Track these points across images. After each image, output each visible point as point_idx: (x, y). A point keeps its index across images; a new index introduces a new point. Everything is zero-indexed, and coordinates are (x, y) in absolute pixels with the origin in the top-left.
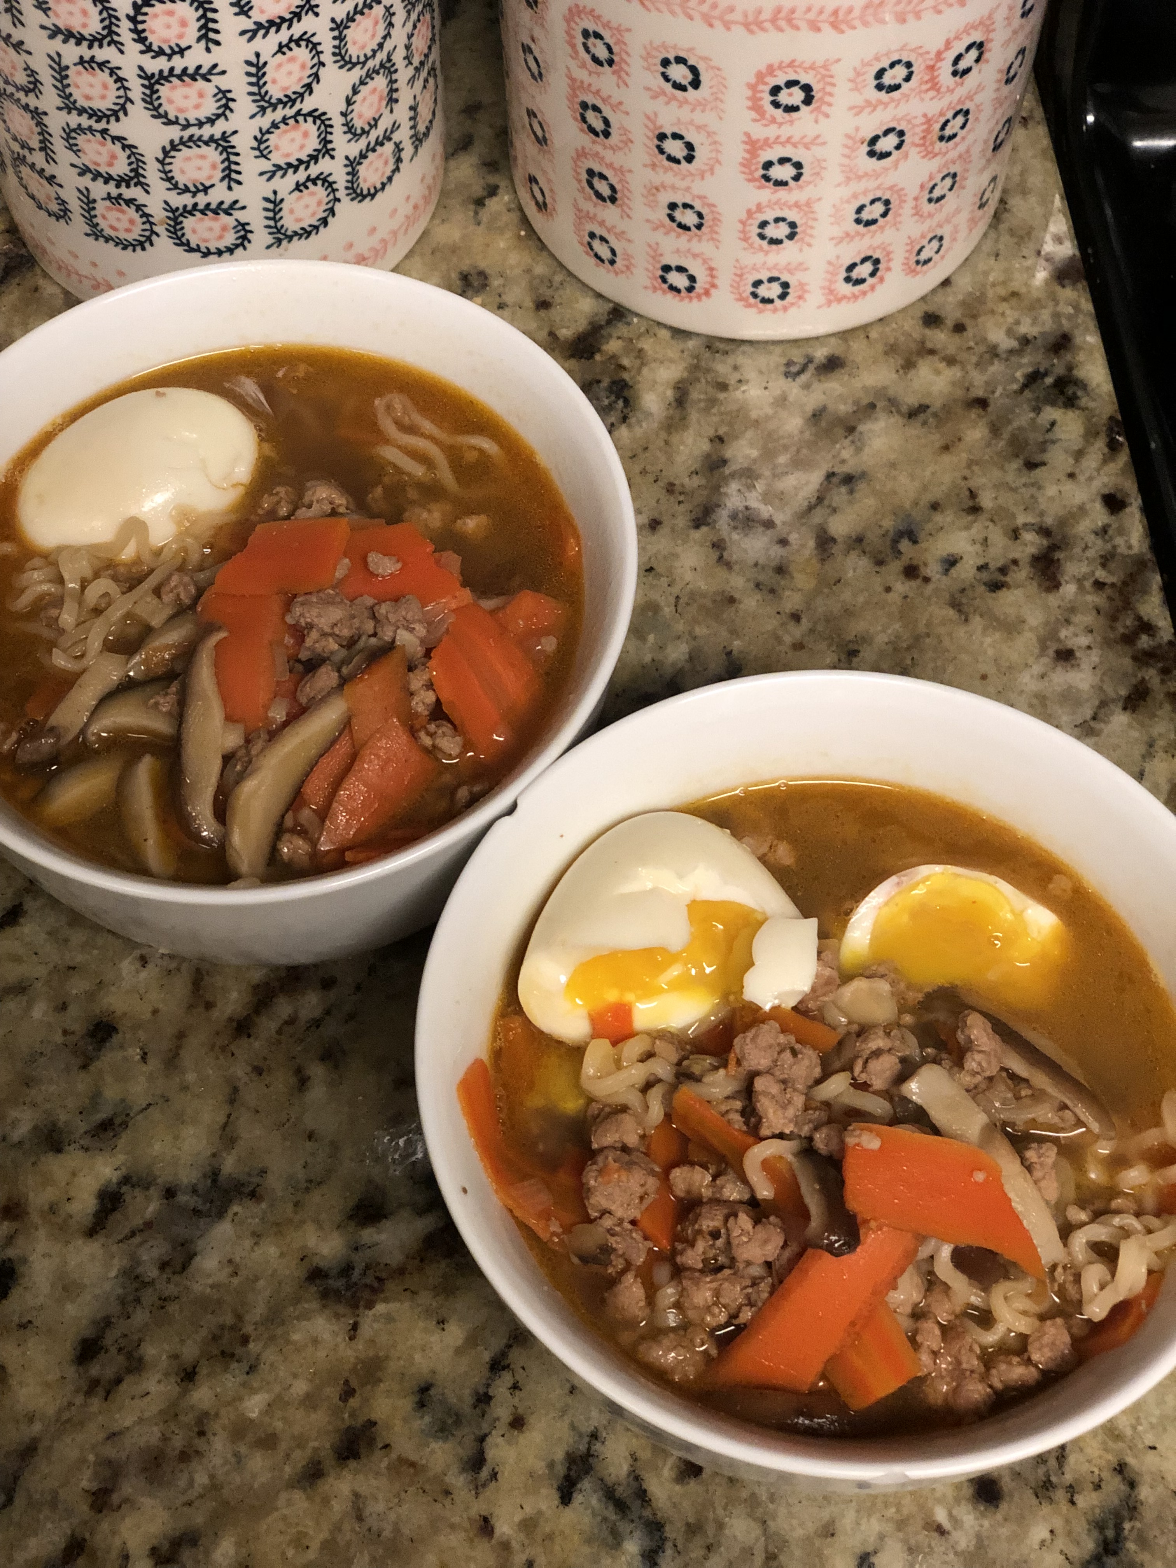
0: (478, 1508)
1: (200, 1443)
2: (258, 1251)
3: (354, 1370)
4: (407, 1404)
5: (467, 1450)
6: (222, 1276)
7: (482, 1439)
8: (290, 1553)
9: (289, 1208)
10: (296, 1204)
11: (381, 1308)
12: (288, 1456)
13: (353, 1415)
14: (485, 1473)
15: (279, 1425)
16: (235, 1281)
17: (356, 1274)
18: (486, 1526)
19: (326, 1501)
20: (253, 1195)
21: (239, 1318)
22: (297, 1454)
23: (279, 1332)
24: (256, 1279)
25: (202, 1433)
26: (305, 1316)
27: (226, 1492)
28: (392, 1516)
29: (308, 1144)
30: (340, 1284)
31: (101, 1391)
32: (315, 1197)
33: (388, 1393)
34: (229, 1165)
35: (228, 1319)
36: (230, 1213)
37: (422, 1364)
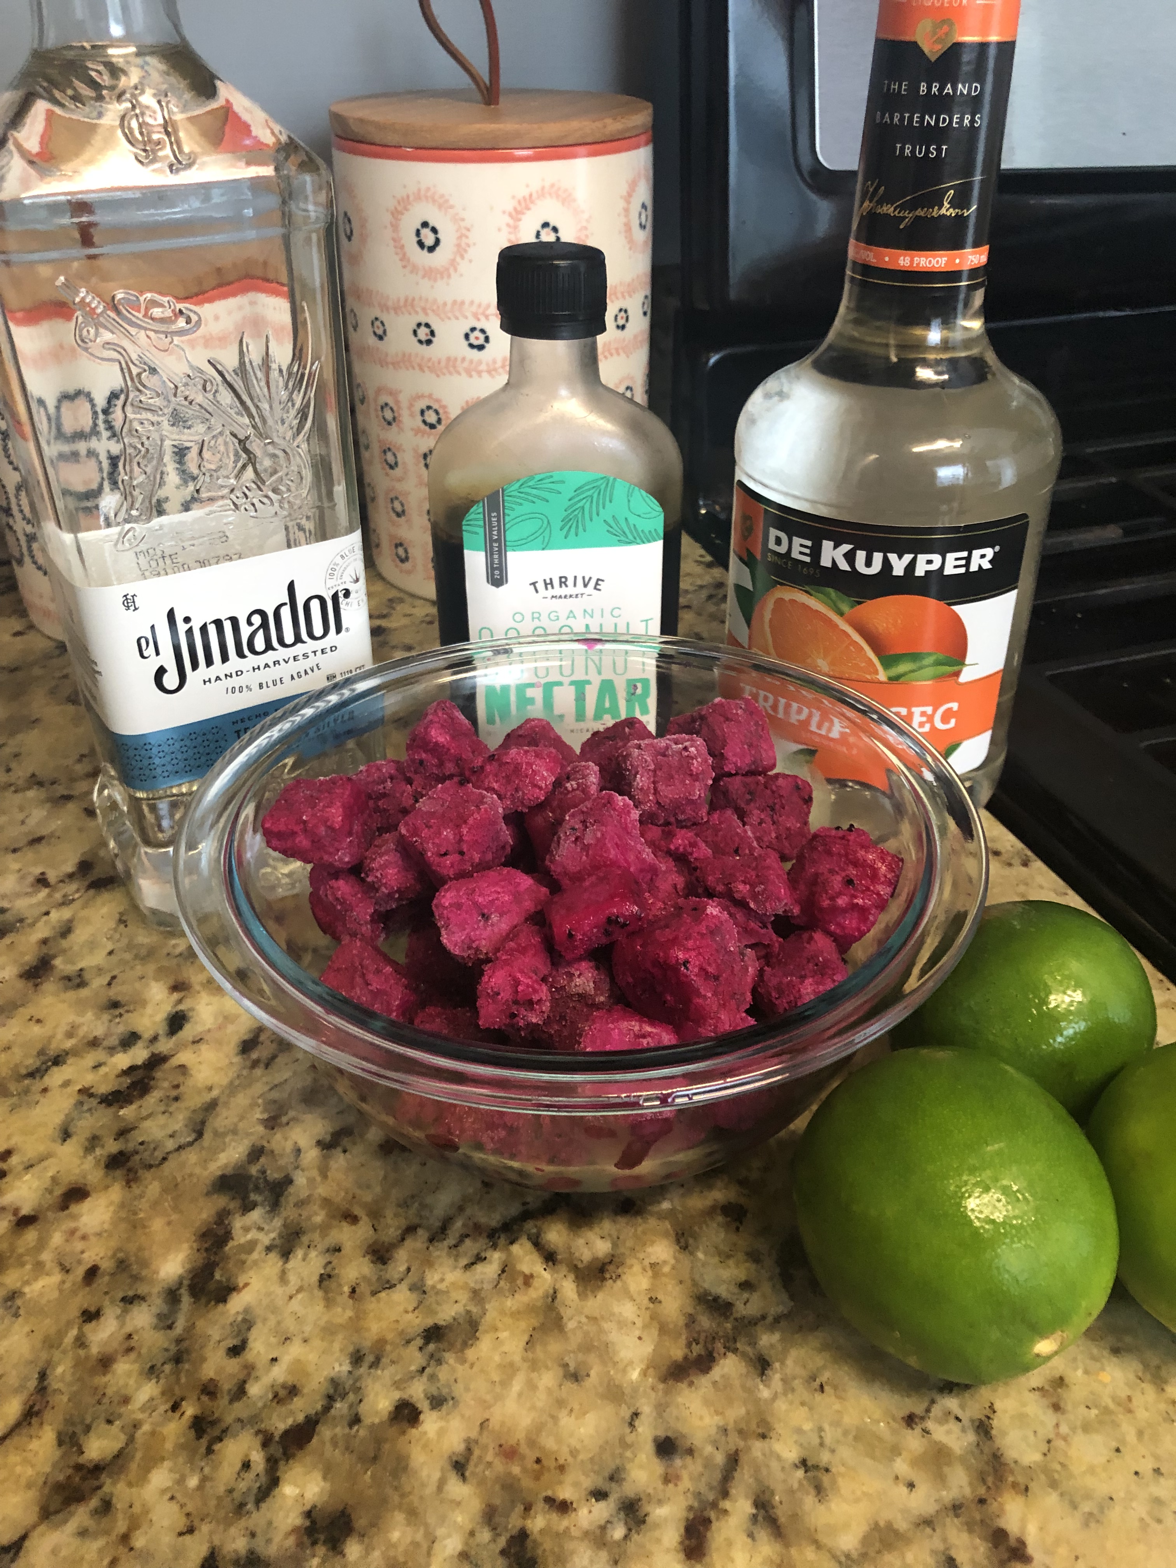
31: (262, 1065)
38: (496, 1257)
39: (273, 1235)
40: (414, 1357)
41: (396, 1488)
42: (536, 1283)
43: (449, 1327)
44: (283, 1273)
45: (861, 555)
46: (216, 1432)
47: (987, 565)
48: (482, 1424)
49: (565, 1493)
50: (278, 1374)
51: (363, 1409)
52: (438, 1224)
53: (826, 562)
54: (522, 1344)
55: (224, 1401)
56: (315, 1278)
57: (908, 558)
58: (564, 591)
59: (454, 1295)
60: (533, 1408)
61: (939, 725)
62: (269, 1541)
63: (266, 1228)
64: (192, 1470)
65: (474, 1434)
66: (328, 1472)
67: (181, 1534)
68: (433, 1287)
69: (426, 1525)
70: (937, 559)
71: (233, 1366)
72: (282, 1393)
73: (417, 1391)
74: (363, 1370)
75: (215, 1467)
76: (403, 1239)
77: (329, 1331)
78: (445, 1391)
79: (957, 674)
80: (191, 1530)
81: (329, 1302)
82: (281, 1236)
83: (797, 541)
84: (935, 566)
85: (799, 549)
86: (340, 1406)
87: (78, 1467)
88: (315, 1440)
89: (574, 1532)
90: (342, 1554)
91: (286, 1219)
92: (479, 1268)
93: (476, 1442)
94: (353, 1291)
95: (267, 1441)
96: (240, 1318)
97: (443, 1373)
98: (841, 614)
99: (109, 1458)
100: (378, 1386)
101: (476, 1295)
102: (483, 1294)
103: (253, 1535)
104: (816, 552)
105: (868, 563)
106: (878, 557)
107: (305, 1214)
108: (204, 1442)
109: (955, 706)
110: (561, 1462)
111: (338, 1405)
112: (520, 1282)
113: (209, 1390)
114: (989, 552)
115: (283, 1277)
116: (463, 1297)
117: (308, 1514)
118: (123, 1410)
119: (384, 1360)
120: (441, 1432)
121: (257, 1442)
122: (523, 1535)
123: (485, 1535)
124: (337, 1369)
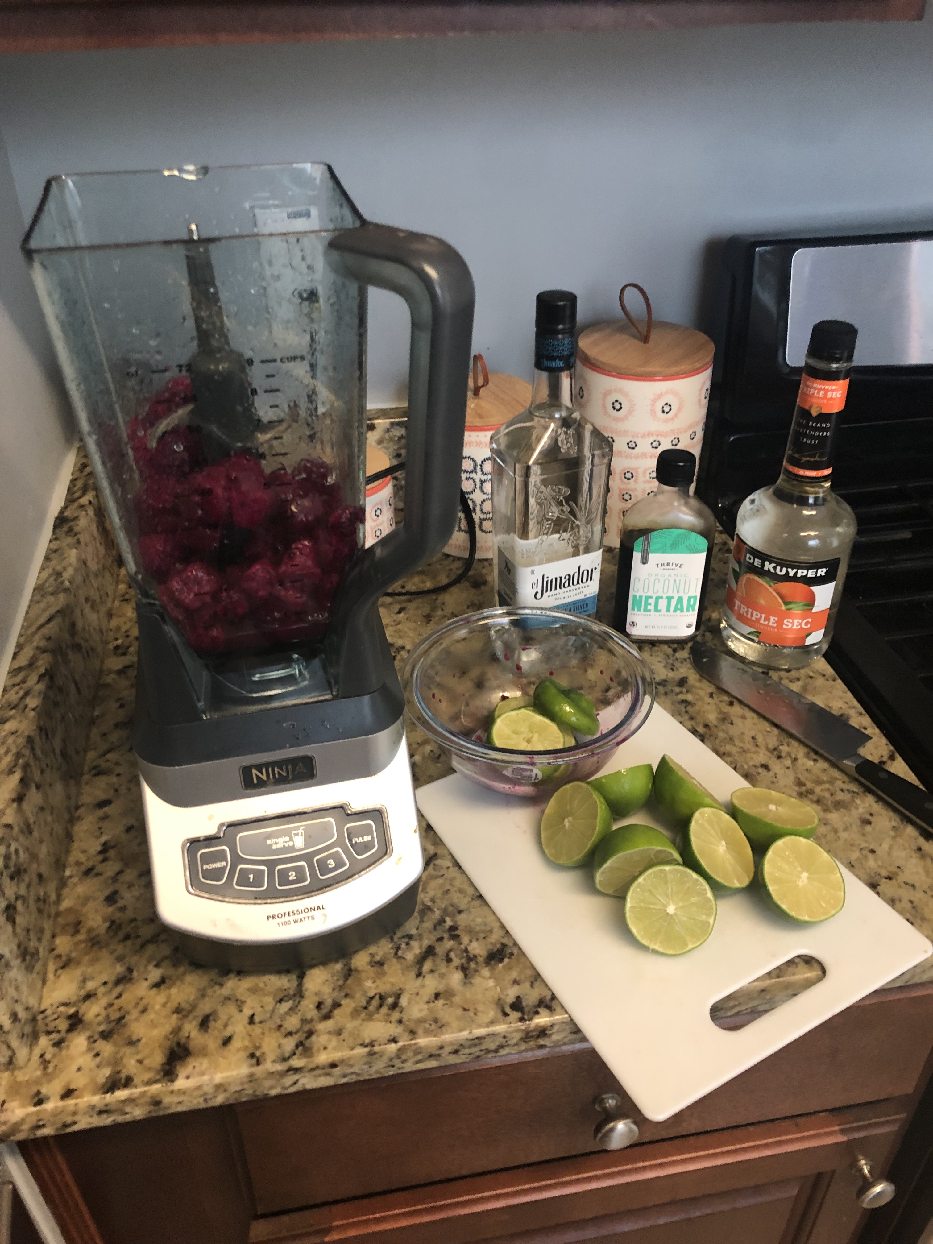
45: (778, 568)
47: (823, 574)
53: (766, 568)
57: (795, 571)
58: (668, 567)
61: (803, 626)
70: (805, 572)
79: (812, 609)
83: (756, 560)
84: (804, 574)
85: (757, 562)
98: (770, 586)
104: (763, 565)
105: (781, 571)
106: (784, 569)
109: (810, 620)
114: (825, 570)
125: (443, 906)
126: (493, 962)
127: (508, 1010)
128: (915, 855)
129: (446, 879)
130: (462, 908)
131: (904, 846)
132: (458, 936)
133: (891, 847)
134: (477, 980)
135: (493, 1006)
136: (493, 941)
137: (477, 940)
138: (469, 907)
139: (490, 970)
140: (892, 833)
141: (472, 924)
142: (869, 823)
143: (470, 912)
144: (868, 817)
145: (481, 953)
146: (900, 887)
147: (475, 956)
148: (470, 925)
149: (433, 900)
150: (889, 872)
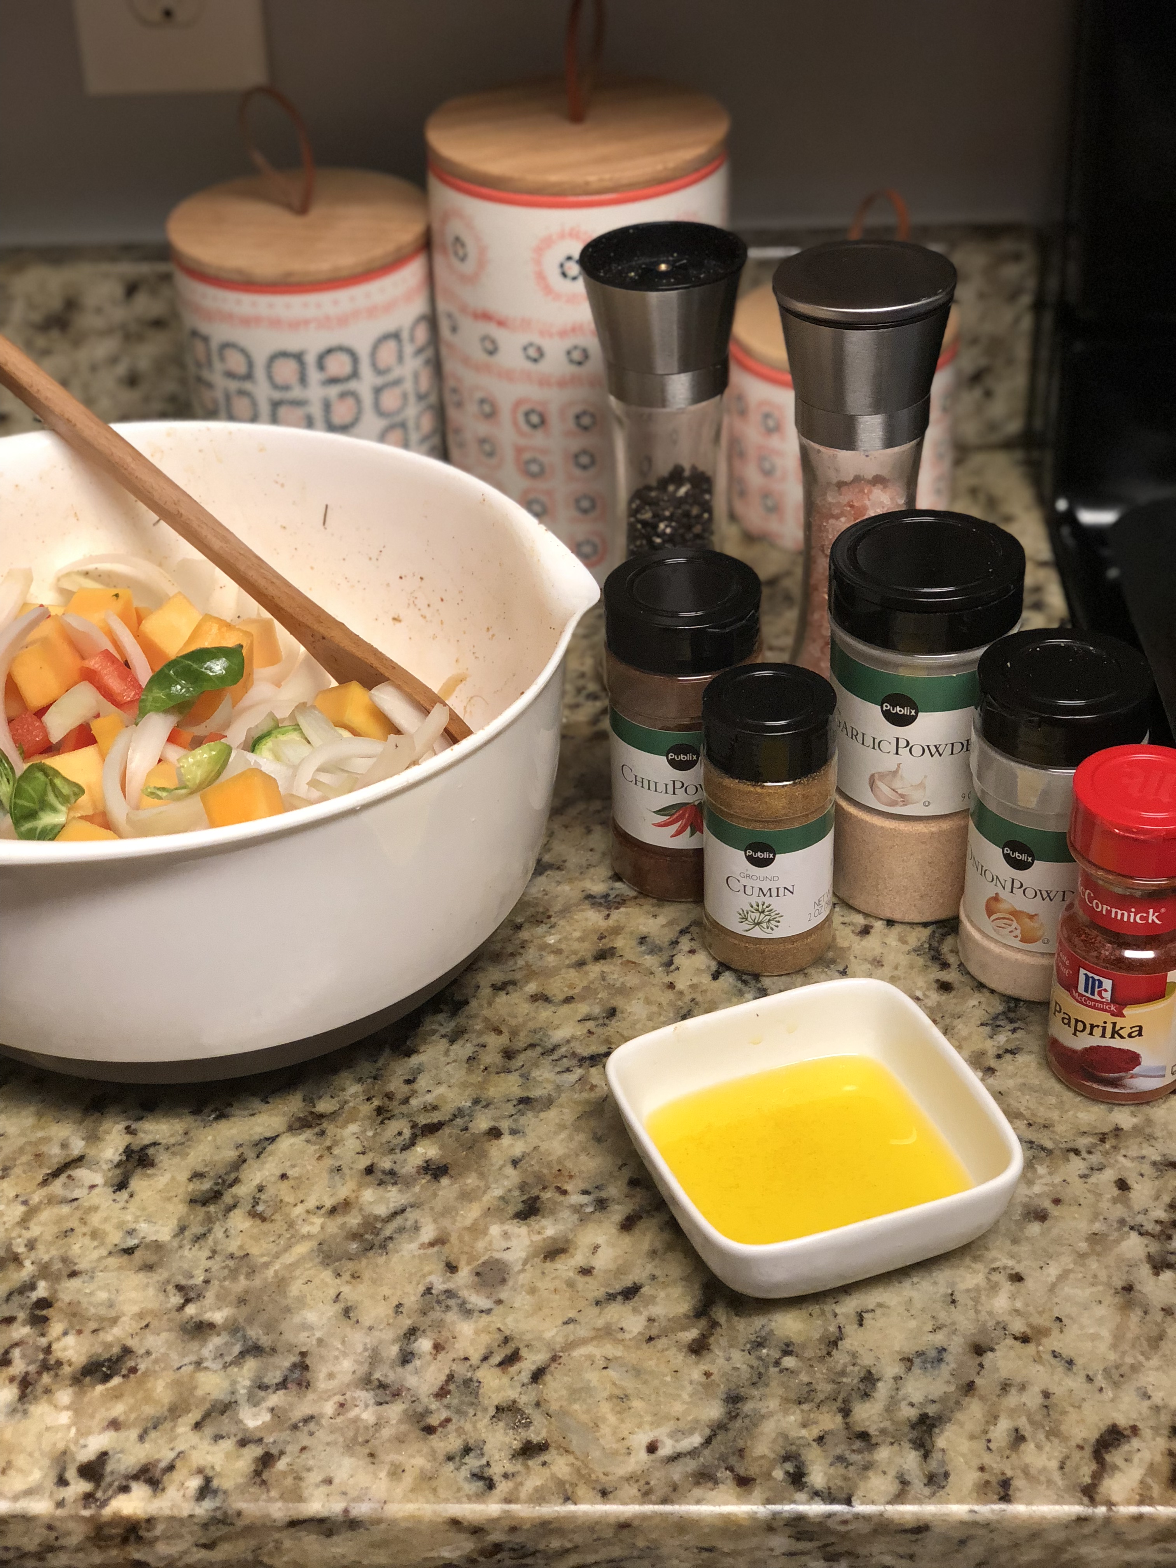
0: (667, 979)
1: (521, 951)
2: (559, 888)
3: (606, 930)
4: (634, 943)
5: (665, 958)
6: (540, 895)
7: (673, 956)
8: (566, 989)
9: (577, 874)
10: (581, 873)
11: (622, 910)
12: (568, 957)
13: (604, 945)
14: (673, 967)
15: (563, 946)
16: (546, 897)
17: (610, 898)
18: (671, 986)
19: (586, 973)
20: (559, 868)
21: (548, 910)
22: (573, 956)
23: (568, 915)
24: (557, 896)
25: (523, 947)
26: (583, 910)
27: (533, 967)
28: (621, 980)
29: (590, 853)
30: (602, 901)
32: (592, 870)
33: (625, 938)
34: (547, 858)
35: (541, 910)
36: (546, 874)
37: (643, 930)
38: (579, 1072)
39: (448, 1030)
40: (510, 1109)
41: (477, 1163)
42: (597, 1090)
43: (536, 1100)
44: (448, 1050)
46: (388, 1115)
48: (535, 1148)
49: (568, 1187)
50: (429, 1098)
51: (470, 1125)
52: (551, 1047)
54: (575, 1117)
55: (395, 1103)
56: (466, 1058)
59: (545, 1085)
60: (568, 1148)
62: (403, 1167)
63: (445, 1025)
64: (371, 1128)
65: (527, 1151)
66: (442, 1147)
67: (358, 1153)
68: (534, 1078)
69: (487, 1182)
71: (406, 1088)
72: (429, 1107)
73: (504, 1125)
74: (478, 1108)
75: (383, 1130)
76: (525, 1050)
77: (464, 1085)
78: (520, 1128)
80: (363, 1153)
81: (469, 1071)
82: (452, 1031)
86: (459, 1121)
87: (312, 1113)
88: (440, 1132)
89: (566, 1204)
90: (439, 1182)
91: (458, 1023)
92: (566, 1075)
93: (529, 1154)
94: (486, 1069)
95: (414, 1126)
96: (416, 1066)
97: (523, 1120)
99: (329, 1112)
100: (483, 1117)
101: (558, 1088)
102: (562, 1088)
103: (395, 1163)
107: (470, 1022)
108: (380, 1118)
110: (572, 1174)
111: (458, 1120)
112: (588, 1087)
113: (389, 1096)
115: (447, 1053)
116: (550, 1087)
117: (427, 1162)
118: (340, 1093)
119: (492, 1106)
120: (512, 1145)
121: (409, 1125)
122: (537, 1198)
123: (517, 1193)
124: (463, 1103)
125: (46, 1258)
126: (88, 1379)
127: (71, 1474)
128: (1110, 1299)
129: (77, 1208)
130: (79, 1267)
131: (1095, 1276)
132: (45, 1320)
133: (1064, 1276)
134: (40, 1410)
135: (46, 1462)
136: (109, 1338)
137: (79, 1332)
138: (95, 1268)
139: (75, 1393)
140: (1083, 1246)
141: (84, 1301)
142: (1041, 1216)
143: (92, 1278)
144: (1047, 1204)
145: (74, 1359)
146: (1038, 1359)
147: (59, 1363)
148: (79, 1302)
149: (31, 1245)
150: (1030, 1325)
